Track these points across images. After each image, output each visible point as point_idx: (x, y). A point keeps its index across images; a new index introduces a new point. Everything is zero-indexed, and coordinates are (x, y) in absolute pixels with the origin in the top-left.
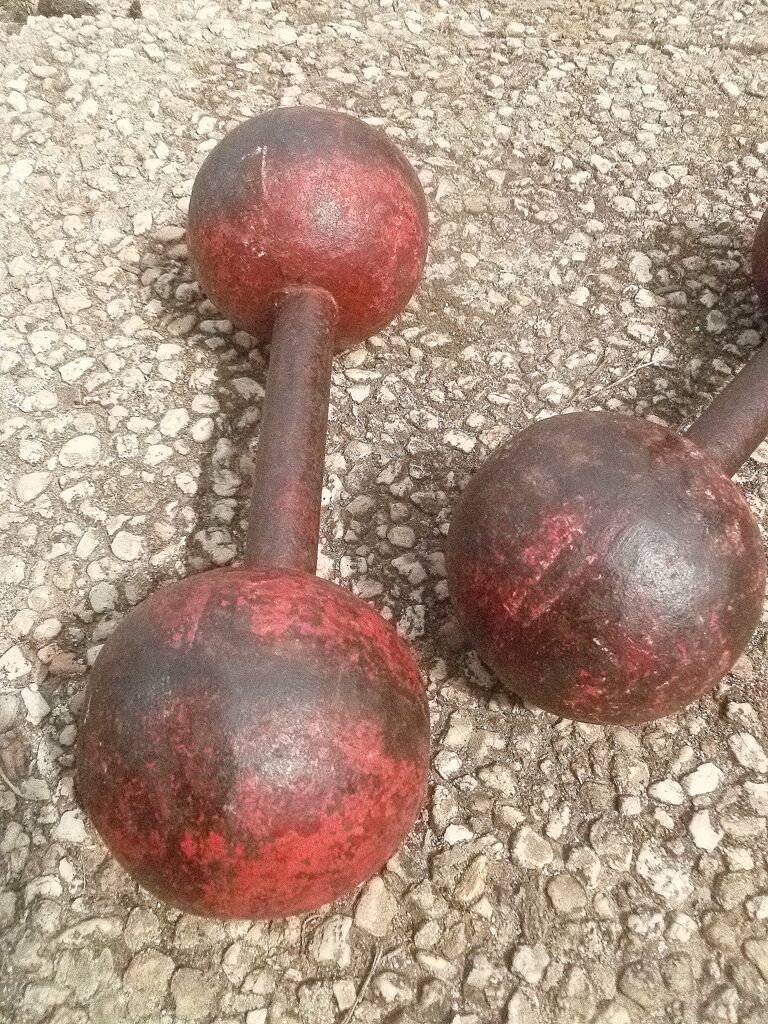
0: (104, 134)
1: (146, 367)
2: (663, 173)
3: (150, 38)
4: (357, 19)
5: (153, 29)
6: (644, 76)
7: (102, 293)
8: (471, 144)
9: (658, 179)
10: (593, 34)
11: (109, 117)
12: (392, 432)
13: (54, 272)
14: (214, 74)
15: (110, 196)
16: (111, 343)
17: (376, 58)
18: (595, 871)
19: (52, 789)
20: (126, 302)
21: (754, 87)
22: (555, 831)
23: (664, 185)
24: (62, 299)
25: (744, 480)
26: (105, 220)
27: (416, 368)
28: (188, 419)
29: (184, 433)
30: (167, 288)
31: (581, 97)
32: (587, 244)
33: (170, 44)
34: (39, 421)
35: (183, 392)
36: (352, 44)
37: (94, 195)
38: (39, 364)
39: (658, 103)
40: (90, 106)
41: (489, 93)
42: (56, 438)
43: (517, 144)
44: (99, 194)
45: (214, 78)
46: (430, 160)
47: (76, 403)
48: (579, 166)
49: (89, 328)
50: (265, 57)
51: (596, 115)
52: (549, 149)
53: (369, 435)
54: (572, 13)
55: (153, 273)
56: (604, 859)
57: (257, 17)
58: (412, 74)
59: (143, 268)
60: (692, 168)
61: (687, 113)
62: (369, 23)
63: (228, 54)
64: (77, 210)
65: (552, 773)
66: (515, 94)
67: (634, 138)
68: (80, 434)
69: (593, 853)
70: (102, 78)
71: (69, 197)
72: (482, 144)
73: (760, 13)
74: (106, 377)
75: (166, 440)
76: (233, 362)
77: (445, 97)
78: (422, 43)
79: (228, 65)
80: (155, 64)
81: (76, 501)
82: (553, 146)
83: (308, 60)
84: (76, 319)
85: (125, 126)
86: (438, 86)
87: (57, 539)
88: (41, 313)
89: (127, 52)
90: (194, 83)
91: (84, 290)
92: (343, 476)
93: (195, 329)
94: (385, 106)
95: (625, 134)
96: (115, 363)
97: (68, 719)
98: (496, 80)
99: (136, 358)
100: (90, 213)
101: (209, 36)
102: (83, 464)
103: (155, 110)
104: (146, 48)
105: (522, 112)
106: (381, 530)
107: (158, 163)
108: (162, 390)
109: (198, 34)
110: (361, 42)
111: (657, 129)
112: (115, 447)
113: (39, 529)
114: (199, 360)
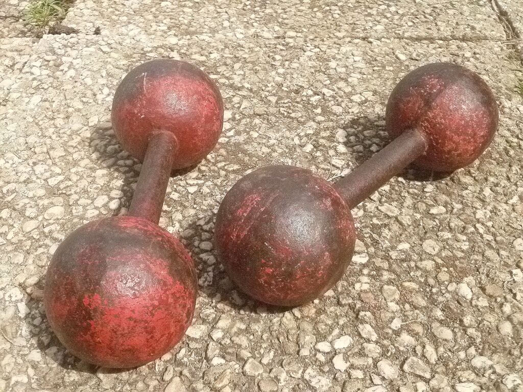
0: (78, 84)
1: (90, 180)
2: (359, 95)
3: (103, 43)
4: (210, 33)
5: (106, 39)
6: (355, 53)
7: (71, 150)
8: (261, 85)
9: (356, 98)
10: (332, 35)
11: (81, 77)
12: (206, 205)
13: (48, 141)
14: (134, 58)
15: (79, 110)
16: (73, 170)
17: (217, 50)
18: (283, 376)
19: (28, 341)
20: (83, 153)
21: (414, 56)
22: (265, 361)
23: (359, 100)
24: (51, 152)
25: (381, 223)
26: (75, 120)
27: (221, 179)
28: (108, 199)
29: (105, 206)
30: (103, 147)
31: (321, 64)
32: (315, 127)
33: (113, 46)
34: (36, 201)
35: (106, 189)
36: (206, 43)
37: (70, 110)
38: (38, 178)
39: (361, 65)
40: (72, 73)
41: (273, 63)
42: (43, 208)
43: (285, 85)
44: (73, 109)
45: (134, 60)
46: (240, 93)
47: (54, 194)
48: (316, 94)
49: (63, 164)
50: (161, 50)
51: (328, 71)
52: (301, 87)
53: (195, 206)
54: (322, 27)
55: (97, 142)
56: (288, 372)
57: (159, 33)
58: (235, 56)
59: (92, 140)
60: (375, 93)
61: (376, 68)
62: (216, 34)
63: (142, 49)
64: (62, 116)
65: (268, 339)
66: (287, 63)
67: (346, 81)
68: (55, 206)
69: (283, 369)
70: (79, 61)
71: (58, 111)
72: (267, 85)
73: (422, 22)
74: (70, 183)
75: (96, 208)
76: (132, 177)
77: (250, 65)
78: (242, 42)
79: (142, 54)
80: (106, 55)
81: (50, 232)
82: (303, 85)
83: (182, 51)
84: (57, 160)
85: (89, 81)
86: (248, 60)
87: (40, 247)
88: (41, 158)
89: (92, 49)
90: (125, 62)
91: (62, 148)
92: (180, 222)
93: (114, 164)
94: (219, 70)
95: (343, 79)
96: (75, 178)
97: (38, 315)
98: (278, 57)
99: (85, 176)
100: (68, 117)
101: (133, 42)
102: (56, 218)
103: (104, 74)
104: (102, 47)
105: (289, 71)
106: (196, 243)
107: (104, 96)
108: (96, 188)
109: (128, 41)
110: (210, 43)
111: (359, 76)
112: (71, 211)
113: (32, 243)
114: (115, 176)
